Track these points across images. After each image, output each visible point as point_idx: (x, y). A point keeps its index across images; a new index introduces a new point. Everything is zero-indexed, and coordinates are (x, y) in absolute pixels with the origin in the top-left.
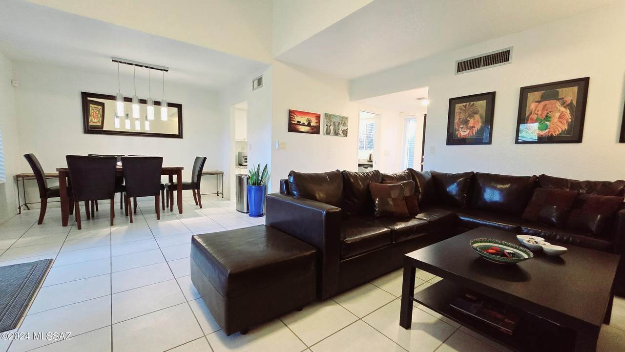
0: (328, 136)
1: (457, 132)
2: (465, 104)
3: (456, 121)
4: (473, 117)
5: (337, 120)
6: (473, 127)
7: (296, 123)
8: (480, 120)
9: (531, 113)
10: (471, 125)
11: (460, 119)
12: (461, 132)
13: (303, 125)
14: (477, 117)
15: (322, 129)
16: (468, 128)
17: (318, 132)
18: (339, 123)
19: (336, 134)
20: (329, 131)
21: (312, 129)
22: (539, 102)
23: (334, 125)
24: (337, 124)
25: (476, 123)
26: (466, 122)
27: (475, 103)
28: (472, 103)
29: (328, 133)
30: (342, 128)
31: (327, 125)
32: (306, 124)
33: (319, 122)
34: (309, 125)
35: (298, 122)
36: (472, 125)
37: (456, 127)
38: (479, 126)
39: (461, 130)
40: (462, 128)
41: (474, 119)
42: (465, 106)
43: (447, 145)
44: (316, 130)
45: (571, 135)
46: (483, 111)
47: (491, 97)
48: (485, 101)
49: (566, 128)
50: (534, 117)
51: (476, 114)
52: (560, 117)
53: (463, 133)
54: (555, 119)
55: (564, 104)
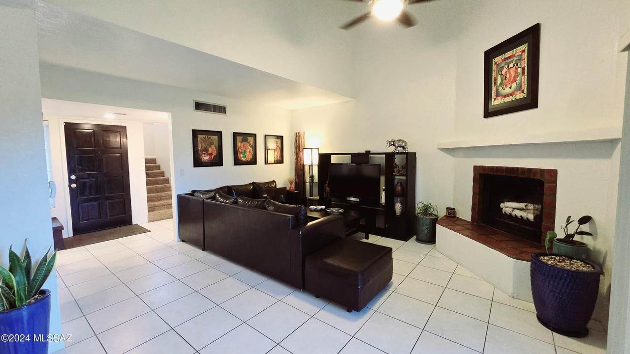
1: (201, 157)
2: (204, 136)
3: (199, 149)
4: (211, 146)
6: (211, 154)
8: (215, 149)
9: (239, 148)
10: (210, 152)
11: (202, 147)
12: (204, 157)
14: (213, 146)
16: (208, 155)
22: (241, 142)
26: (206, 150)
27: (211, 136)
28: (209, 136)
38: (215, 154)
39: (203, 155)
40: (204, 154)
41: (212, 148)
42: (205, 138)
43: (194, 167)
45: (253, 162)
46: (216, 143)
47: (219, 134)
48: (217, 137)
49: (251, 157)
50: (240, 150)
51: (212, 144)
52: (249, 152)
53: (206, 158)
54: (248, 153)
55: (250, 145)
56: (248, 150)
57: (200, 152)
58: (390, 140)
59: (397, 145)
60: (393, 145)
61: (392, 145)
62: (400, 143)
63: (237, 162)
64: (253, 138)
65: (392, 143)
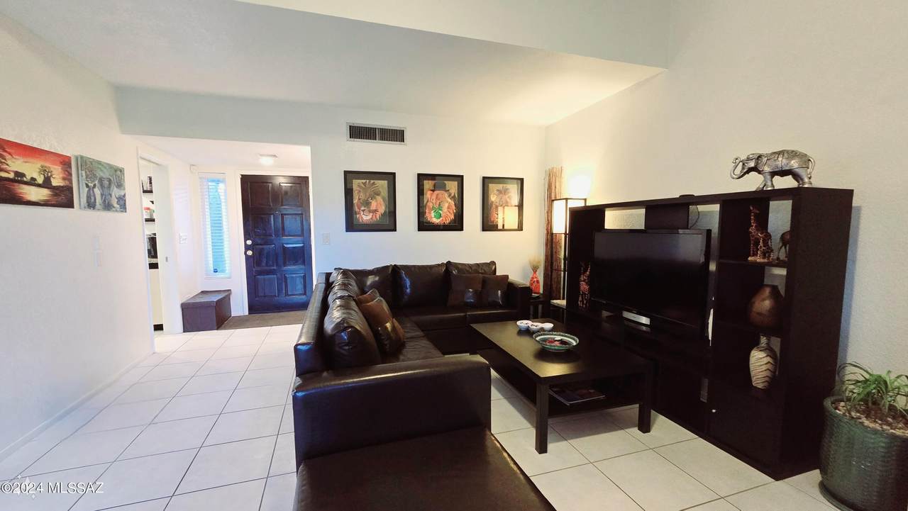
0: (90, 212)
1: (358, 216)
2: (364, 181)
3: (355, 201)
4: (375, 198)
5: (105, 174)
6: (376, 211)
7: (11, 176)
8: (382, 203)
9: (428, 201)
11: (359, 199)
12: (363, 216)
13: (32, 183)
14: (379, 198)
15: (79, 196)
16: (370, 212)
17: (69, 204)
18: (110, 181)
19: (108, 206)
20: (93, 200)
21: (56, 195)
22: (433, 191)
23: (102, 186)
24: (106, 183)
25: (379, 205)
26: (367, 204)
27: (376, 182)
28: (372, 181)
29: (91, 205)
30: (116, 192)
31: (87, 186)
32: (40, 180)
33: (68, 177)
34: (47, 184)
35: (17, 174)
36: (374, 208)
37: (357, 209)
38: (382, 209)
39: (362, 213)
40: (363, 211)
41: (376, 201)
42: (364, 184)
43: (347, 231)
44: (62, 198)
45: (457, 224)
46: (384, 192)
47: (391, 177)
48: (386, 182)
49: (452, 217)
50: (430, 205)
51: (378, 195)
52: (448, 208)
53: (365, 217)
54: (445, 209)
55: (450, 196)
56: (447, 205)
57: (356, 208)
58: (744, 157)
59: (767, 169)
60: (754, 169)
61: (750, 170)
62: (781, 162)
63: (424, 226)
64: (456, 183)
65: (752, 164)
